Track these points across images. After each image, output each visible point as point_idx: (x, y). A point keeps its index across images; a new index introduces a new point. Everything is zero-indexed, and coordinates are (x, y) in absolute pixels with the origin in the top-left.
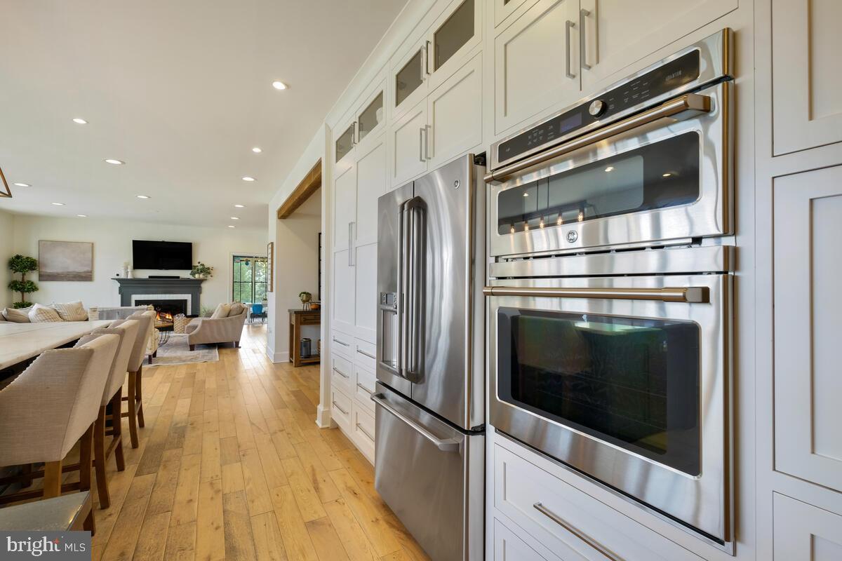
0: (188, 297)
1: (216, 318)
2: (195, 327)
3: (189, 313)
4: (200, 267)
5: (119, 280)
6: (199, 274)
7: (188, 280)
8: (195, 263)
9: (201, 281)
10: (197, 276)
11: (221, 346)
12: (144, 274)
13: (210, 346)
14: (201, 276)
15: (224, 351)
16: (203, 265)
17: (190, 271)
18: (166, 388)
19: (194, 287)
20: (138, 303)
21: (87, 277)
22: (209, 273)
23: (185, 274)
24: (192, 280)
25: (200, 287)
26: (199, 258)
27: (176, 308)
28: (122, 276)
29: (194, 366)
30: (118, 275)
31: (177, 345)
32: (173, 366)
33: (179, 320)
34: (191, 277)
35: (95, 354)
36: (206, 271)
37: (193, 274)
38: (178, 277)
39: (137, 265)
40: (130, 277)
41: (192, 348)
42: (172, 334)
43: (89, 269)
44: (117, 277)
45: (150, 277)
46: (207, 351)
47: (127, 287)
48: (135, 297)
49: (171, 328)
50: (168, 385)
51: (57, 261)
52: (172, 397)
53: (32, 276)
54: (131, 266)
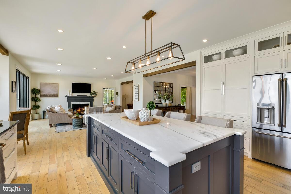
5: (67, 97)
6: (93, 94)
8: (92, 91)
9: (94, 97)
10: (92, 95)
12: (75, 95)
14: (94, 95)
16: (94, 91)
17: (90, 94)
19: (91, 99)
20: (73, 105)
21: (56, 96)
23: (88, 95)
24: (91, 97)
25: (93, 99)
26: (93, 89)
28: (68, 95)
30: (67, 95)
34: (90, 96)
36: (95, 93)
37: (91, 95)
38: (86, 96)
39: (73, 92)
40: (71, 96)
43: (57, 93)
44: (67, 96)
45: (77, 96)
47: (70, 99)
48: (72, 103)
51: (47, 90)
53: (39, 96)
54: (71, 92)
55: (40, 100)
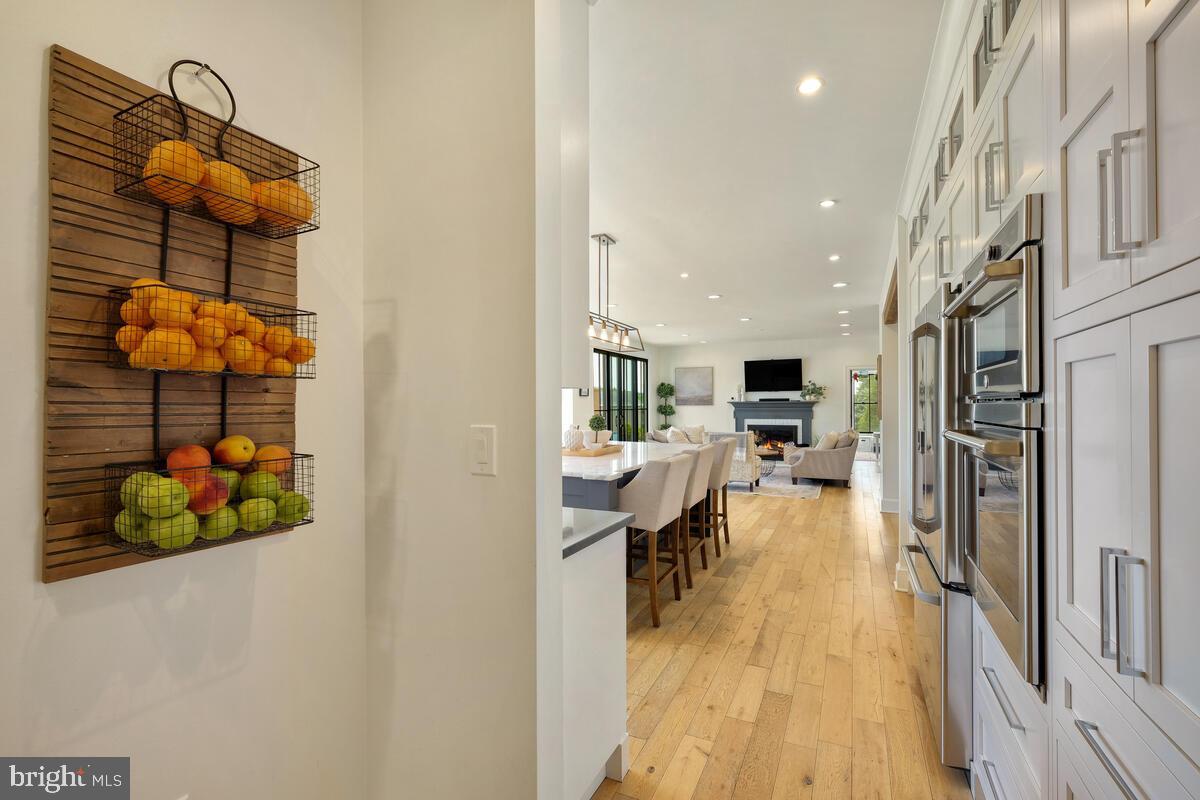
0: (798, 423)
1: (820, 449)
2: (798, 458)
3: (800, 442)
4: (811, 387)
5: (734, 404)
6: (810, 395)
7: (798, 402)
8: (805, 382)
9: (812, 404)
10: (808, 398)
11: (827, 483)
12: (756, 396)
13: (815, 482)
14: (813, 398)
15: (829, 490)
16: (814, 384)
17: (800, 393)
18: (756, 517)
19: (806, 410)
20: (750, 427)
21: (707, 401)
22: (821, 394)
23: (794, 396)
24: (803, 403)
25: (812, 411)
26: (809, 376)
27: (788, 435)
28: (736, 400)
29: (792, 500)
30: (732, 398)
31: (781, 477)
32: (771, 498)
33: (788, 449)
34: (802, 399)
35: (671, 467)
36: (818, 391)
37: (803, 396)
38: (788, 400)
39: (751, 386)
40: (743, 400)
41: (795, 481)
42: (779, 464)
43: (710, 393)
44: (732, 401)
45: (761, 400)
46: (810, 486)
47: (741, 409)
48: (749, 422)
49: (780, 457)
50: (760, 514)
51: (689, 387)
52: (760, 525)
53: (672, 401)
54: (743, 389)
55: (673, 413)
